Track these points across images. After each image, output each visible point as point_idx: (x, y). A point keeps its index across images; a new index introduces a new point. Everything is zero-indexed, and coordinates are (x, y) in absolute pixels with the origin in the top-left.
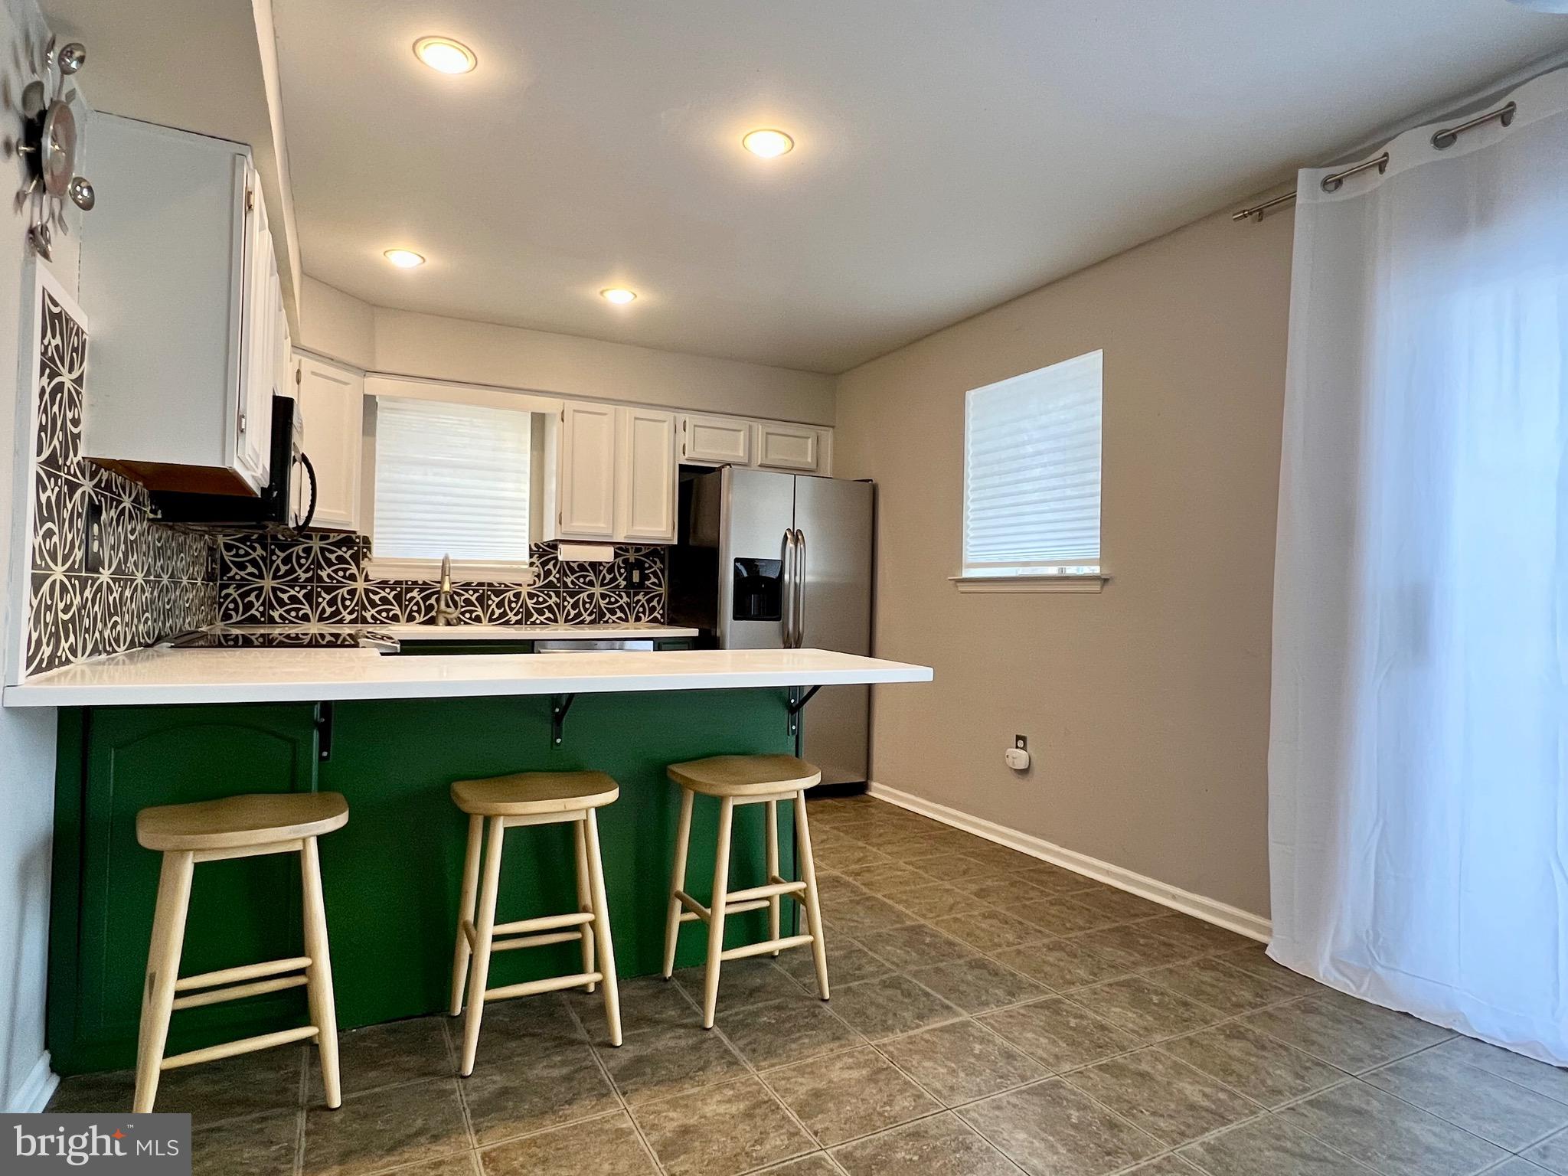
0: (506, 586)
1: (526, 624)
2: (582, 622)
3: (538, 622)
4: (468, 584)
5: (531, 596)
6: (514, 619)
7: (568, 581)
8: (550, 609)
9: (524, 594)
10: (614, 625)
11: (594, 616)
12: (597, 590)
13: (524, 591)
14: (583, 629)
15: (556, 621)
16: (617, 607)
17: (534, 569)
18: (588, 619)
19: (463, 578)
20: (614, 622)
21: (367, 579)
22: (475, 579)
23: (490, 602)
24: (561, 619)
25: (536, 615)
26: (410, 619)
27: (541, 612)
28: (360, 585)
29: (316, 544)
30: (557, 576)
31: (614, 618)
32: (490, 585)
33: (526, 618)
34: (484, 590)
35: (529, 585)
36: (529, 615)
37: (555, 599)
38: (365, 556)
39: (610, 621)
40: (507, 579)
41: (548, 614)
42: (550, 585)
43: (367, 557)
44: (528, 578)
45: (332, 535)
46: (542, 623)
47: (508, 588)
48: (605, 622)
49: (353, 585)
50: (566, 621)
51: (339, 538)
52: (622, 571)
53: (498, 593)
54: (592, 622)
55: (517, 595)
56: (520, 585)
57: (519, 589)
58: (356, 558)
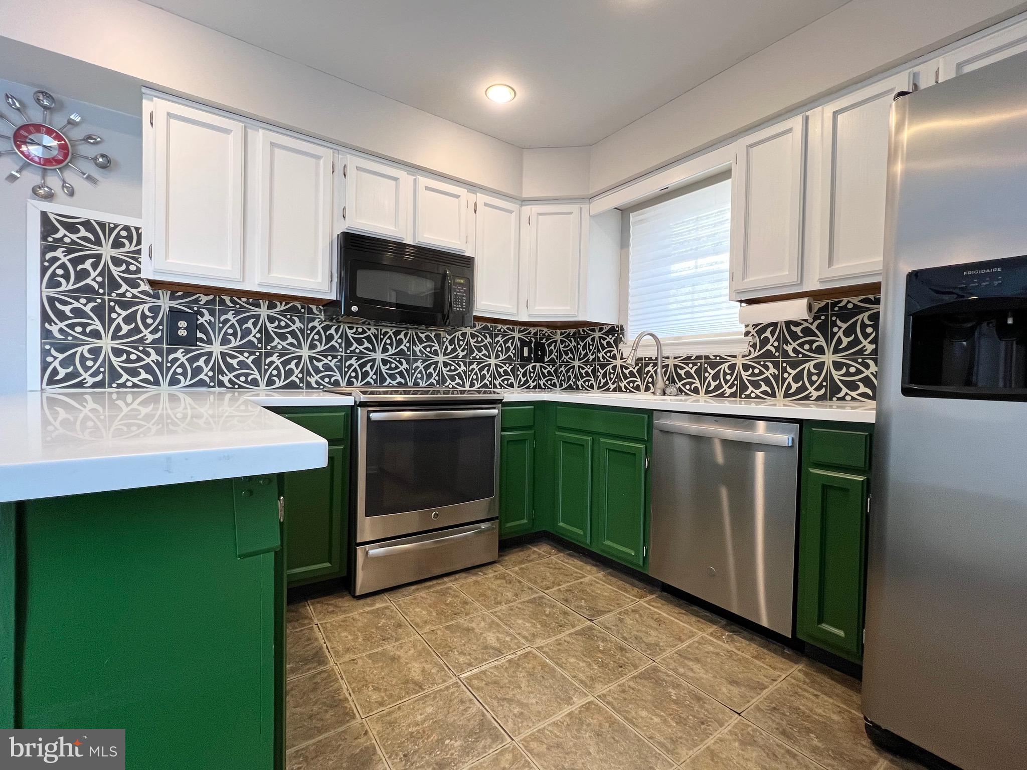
0: (721, 358)
1: (740, 397)
2: (807, 398)
3: (753, 395)
4: (689, 358)
5: (746, 367)
6: (729, 392)
7: (789, 349)
8: (767, 381)
9: (739, 366)
10: (854, 403)
11: (823, 391)
12: (829, 358)
13: (739, 362)
14: (808, 405)
15: (773, 395)
16: (860, 380)
17: (750, 338)
18: (815, 394)
19: (684, 352)
20: (853, 399)
21: (622, 358)
22: (694, 352)
23: (707, 374)
24: (780, 394)
25: (751, 388)
26: (647, 389)
27: (756, 385)
28: (618, 362)
29: (597, 335)
30: (776, 344)
31: (854, 394)
32: (707, 357)
33: (740, 391)
34: (701, 363)
35: (744, 356)
36: (744, 388)
37: (772, 370)
38: (621, 340)
39: (848, 398)
40: (723, 351)
41: (764, 388)
42: (768, 354)
43: (622, 341)
44: (744, 348)
45: (604, 327)
46: (757, 397)
47: (723, 360)
48: (839, 399)
49: (615, 363)
50: (786, 395)
51: (609, 328)
52: (869, 330)
53: (713, 365)
54: (819, 398)
55: (732, 367)
56: (735, 357)
57: (733, 361)
58: (616, 342)
